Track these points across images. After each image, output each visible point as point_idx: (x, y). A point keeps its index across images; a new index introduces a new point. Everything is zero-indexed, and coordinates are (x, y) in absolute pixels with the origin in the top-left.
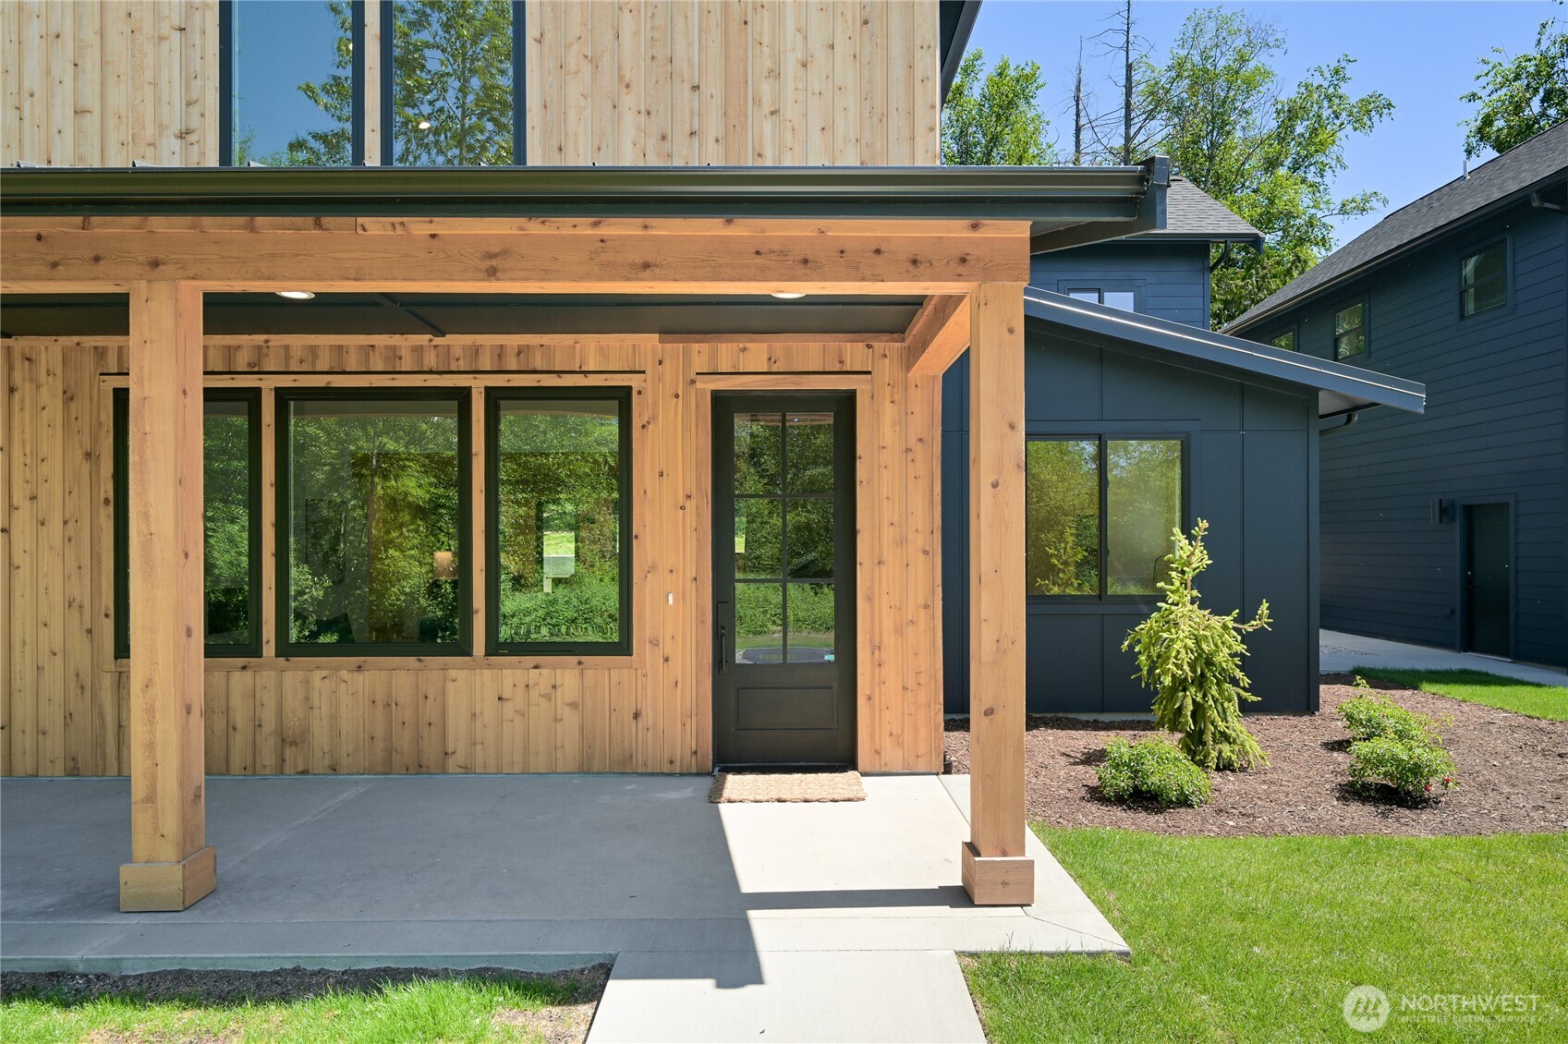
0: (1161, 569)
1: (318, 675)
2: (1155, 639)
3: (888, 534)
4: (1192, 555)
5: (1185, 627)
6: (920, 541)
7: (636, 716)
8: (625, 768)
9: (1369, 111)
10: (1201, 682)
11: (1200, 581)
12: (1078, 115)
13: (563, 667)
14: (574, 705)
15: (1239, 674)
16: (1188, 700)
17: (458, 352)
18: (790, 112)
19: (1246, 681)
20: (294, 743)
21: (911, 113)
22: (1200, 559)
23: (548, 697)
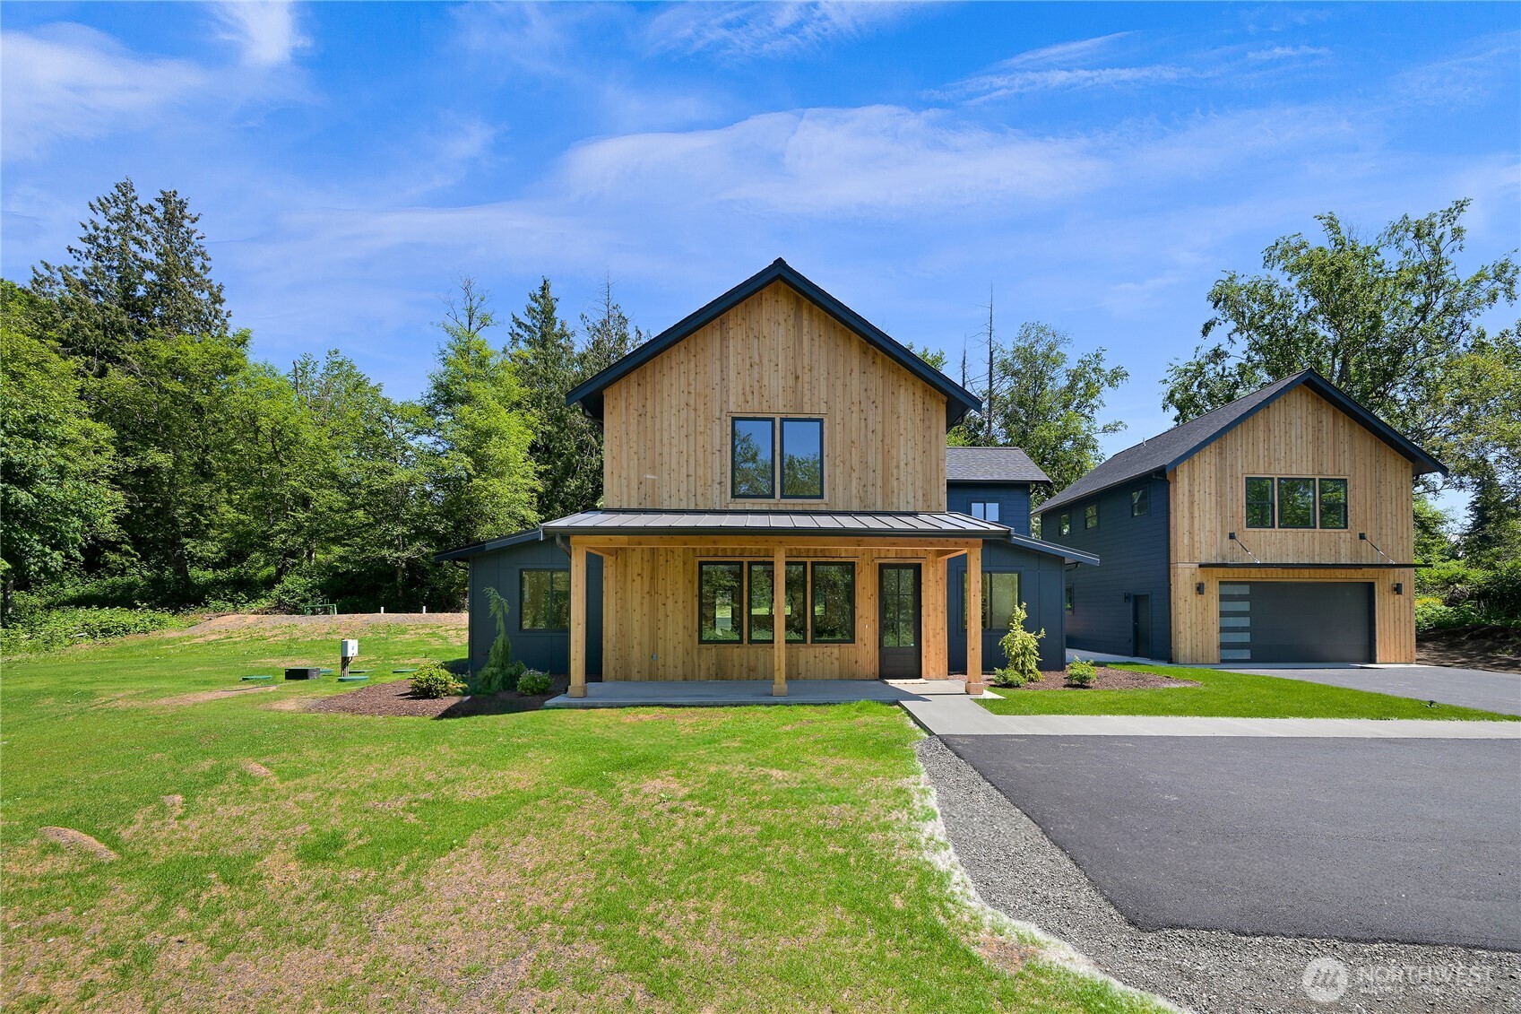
0: (1011, 619)
1: (760, 649)
2: (1009, 641)
3: (931, 607)
4: (1021, 614)
5: (1019, 637)
6: (940, 609)
7: (856, 662)
8: (853, 678)
9: (1116, 377)
10: (1024, 654)
11: (1023, 623)
12: (964, 377)
13: (834, 647)
14: (837, 659)
15: (1036, 652)
16: (1020, 660)
17: (802, 551)
18: (902, 478)
19: (1038, 654)
20: (752, 671)
21: (938, 479)
22: (1024, 615)
23: (829, 656)
